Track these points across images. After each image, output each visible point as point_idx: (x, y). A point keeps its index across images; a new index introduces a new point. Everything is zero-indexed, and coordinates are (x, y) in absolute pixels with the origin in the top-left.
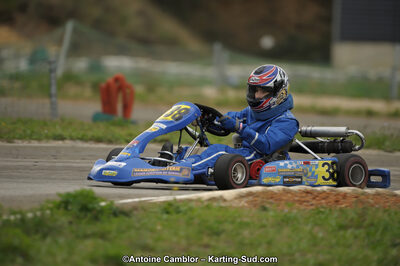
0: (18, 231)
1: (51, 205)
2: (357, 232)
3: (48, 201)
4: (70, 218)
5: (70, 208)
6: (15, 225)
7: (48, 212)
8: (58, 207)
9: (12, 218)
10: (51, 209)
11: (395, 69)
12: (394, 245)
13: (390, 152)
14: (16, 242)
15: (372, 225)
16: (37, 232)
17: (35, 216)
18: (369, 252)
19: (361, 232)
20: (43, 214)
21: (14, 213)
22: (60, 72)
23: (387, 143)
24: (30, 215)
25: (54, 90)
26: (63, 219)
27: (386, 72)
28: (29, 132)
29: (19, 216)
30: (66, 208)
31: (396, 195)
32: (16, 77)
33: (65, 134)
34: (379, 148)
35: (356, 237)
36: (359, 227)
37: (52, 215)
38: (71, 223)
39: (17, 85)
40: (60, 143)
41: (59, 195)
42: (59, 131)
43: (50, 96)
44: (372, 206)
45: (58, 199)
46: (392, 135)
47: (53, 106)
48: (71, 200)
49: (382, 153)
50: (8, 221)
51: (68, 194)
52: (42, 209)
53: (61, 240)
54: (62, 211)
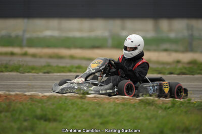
2: (6, 114)
11: (24, 31)
12: (25, 120)
13: (22, 73)
15: (14, 110)
18: (13, 124)
19: (8, 114)
23: (21, 69)
27: (20, 33)
31: (26, 95)
34: (17, 72)
35: (6, 116)
36: (7, 111)
44: (14, 101)
46: (23, 65)
49: (19, 74)
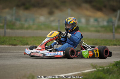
0: (102, 73)
1: (112, 65)
3: (111, 64)
4: (118, 69)
5: (118, 66)
6: (101, 71)
7: (111, 67)
8: (114, 65)
9: (100, 69)
10: (112, 66)
14: (101, 76)
16: (108, 73)
17: (107, 68)
20: (109, 68)
21: (101, 67)
22: (116, 25)
24: (106, 68)
25: (114, 31)
26: (115, 69)
28: (106, 43)
29: (102, 68)
30: (116, 66)
32: (103, 27)
33: (117, 44)
37: (112, 68)
38: (118, 70)
39: (103, 29)
40: (115, 46)
41: (114, 62)
42: (115, 43)
43: (113, 32)
45: (114, 63)
47: (114, 35)
48: (118, 63)
50: (99, 69)
51: (117, 62)
52: (109, 66)
53: (115, 75)
54: (115, 67)
